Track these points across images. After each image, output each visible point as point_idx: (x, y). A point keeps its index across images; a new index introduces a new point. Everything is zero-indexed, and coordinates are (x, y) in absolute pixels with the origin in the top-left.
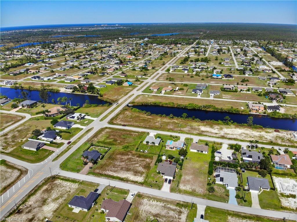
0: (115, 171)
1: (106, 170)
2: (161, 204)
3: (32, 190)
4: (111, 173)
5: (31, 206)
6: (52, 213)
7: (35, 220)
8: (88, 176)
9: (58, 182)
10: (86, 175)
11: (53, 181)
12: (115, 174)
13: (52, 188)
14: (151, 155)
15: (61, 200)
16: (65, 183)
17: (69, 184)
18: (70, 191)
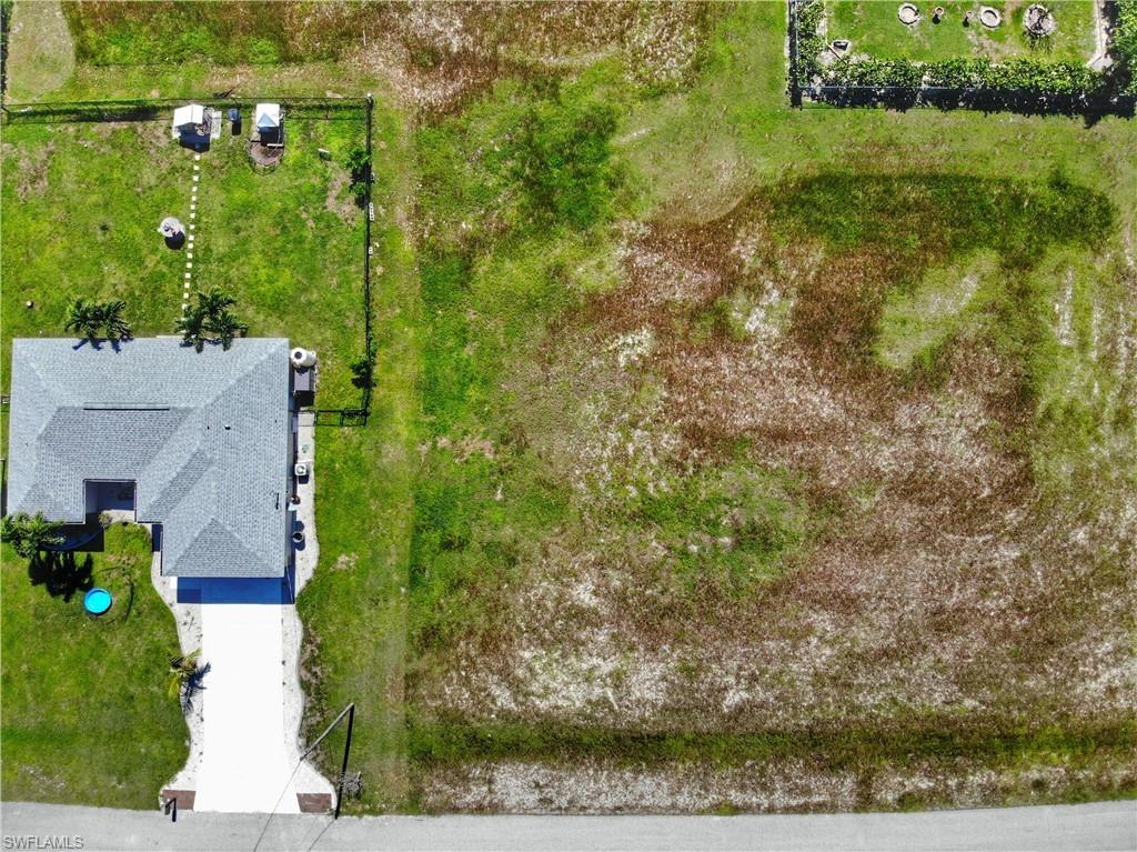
14: (116, 89)
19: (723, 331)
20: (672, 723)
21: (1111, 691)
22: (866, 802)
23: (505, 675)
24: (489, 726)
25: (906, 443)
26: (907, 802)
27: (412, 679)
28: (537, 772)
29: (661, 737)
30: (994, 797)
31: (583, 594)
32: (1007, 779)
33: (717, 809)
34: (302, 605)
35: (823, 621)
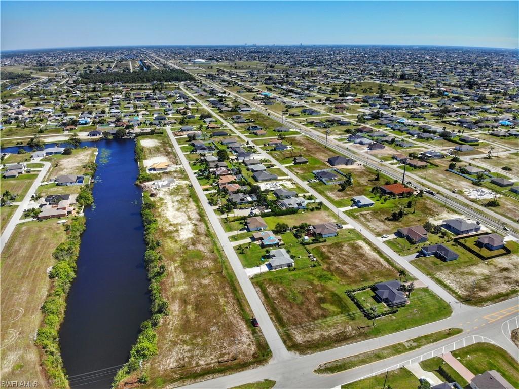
0: (378, 263)
1: (388, 269)
2: (369, 224)
3: (502, 300)
4: (385, 264)
5: (505, 283)
6: (479, 265)
7: (500, 268)
8: (417, 277)
9: (462, 292)
10: (417, 279)
11: (469, 296)
12: (381, 260)
13: (473, 288)
15: (466, 270)
16: (453, 285)
17: (448, 282)
18: (451, 273)
19: (315, 293)
20: (270, 298)
21: (294, 334)
22: (269, 315)
23: (269, 285)
24: (263, 286)
25: (313, 309)
26: (271, 318)
27: (265, 280)
28: (260, 290)
29: (268, 297)
30: (275, 326)
31: (280, 289)
32: (278, 327)
33: (263, 303)
34: (269, 271)
35: (288, 306)
